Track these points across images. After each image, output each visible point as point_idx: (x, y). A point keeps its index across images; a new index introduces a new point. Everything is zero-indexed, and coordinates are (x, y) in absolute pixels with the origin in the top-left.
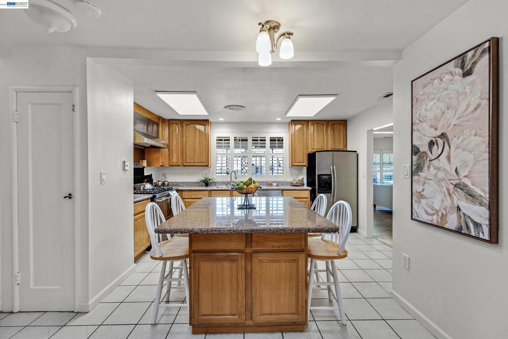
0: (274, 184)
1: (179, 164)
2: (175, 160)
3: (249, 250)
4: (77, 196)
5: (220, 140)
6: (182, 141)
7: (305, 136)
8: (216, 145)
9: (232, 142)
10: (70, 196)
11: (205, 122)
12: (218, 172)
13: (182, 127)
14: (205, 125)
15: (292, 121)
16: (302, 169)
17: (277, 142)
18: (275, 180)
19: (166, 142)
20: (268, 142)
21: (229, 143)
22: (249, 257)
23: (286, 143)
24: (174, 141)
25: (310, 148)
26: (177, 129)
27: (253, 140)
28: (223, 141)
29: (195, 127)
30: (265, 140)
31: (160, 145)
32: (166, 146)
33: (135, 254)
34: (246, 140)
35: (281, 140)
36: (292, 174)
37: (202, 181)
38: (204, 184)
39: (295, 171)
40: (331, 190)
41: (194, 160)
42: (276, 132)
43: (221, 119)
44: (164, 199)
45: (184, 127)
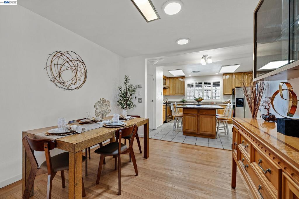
0: (215, 103)
1: (173, 94)
2: (171, 93)
3: (198, 114)
4: (154, 101)
5: (189, 84)
6: (174, 85)
7: (231, 80)
8: (187, 86)
9: (194, 85)
10: (152, 101)
11: (183, 77)
12: (188, 97)
13: (174, 80)
14: (183, 79)
15: (224, 74)
16: (230, 96)
17: (216, 84)
18: (215, 101)
19: (168, 86)
20: (212, 84)
21: (193, 85)
22: (198, 116)
23: (221, 84)
24: (171, 85)
25: (234, 86)
26: (172, 80)
27: (204, 84)
28: (190, 85)
29: (179, 80)
30: (210, 83)
31: (166, 87)
32: (168, 87)
33: (163, 120)
34: (201, 83)
35: (218, 83)
36: (224, 98)
37: (182, 101)
38: (182, 102)
39: (226, 97)
40: (243, 105)
41: (179, 93)
42: (216, 79)
43: (190, 76)
44: (169, 106)
45: (175, 80)
